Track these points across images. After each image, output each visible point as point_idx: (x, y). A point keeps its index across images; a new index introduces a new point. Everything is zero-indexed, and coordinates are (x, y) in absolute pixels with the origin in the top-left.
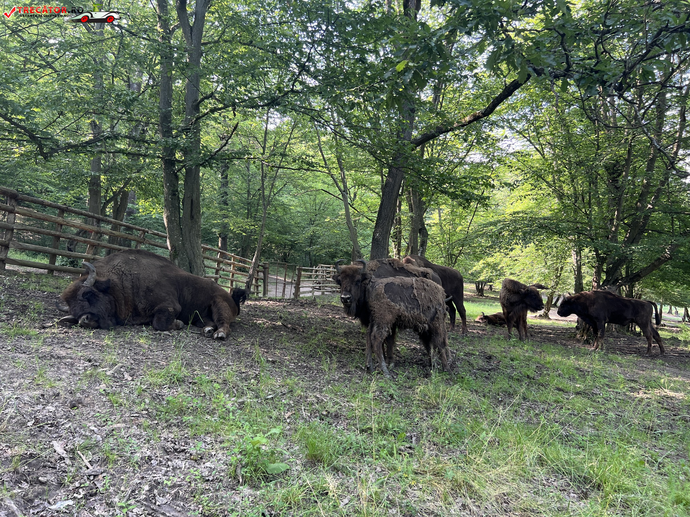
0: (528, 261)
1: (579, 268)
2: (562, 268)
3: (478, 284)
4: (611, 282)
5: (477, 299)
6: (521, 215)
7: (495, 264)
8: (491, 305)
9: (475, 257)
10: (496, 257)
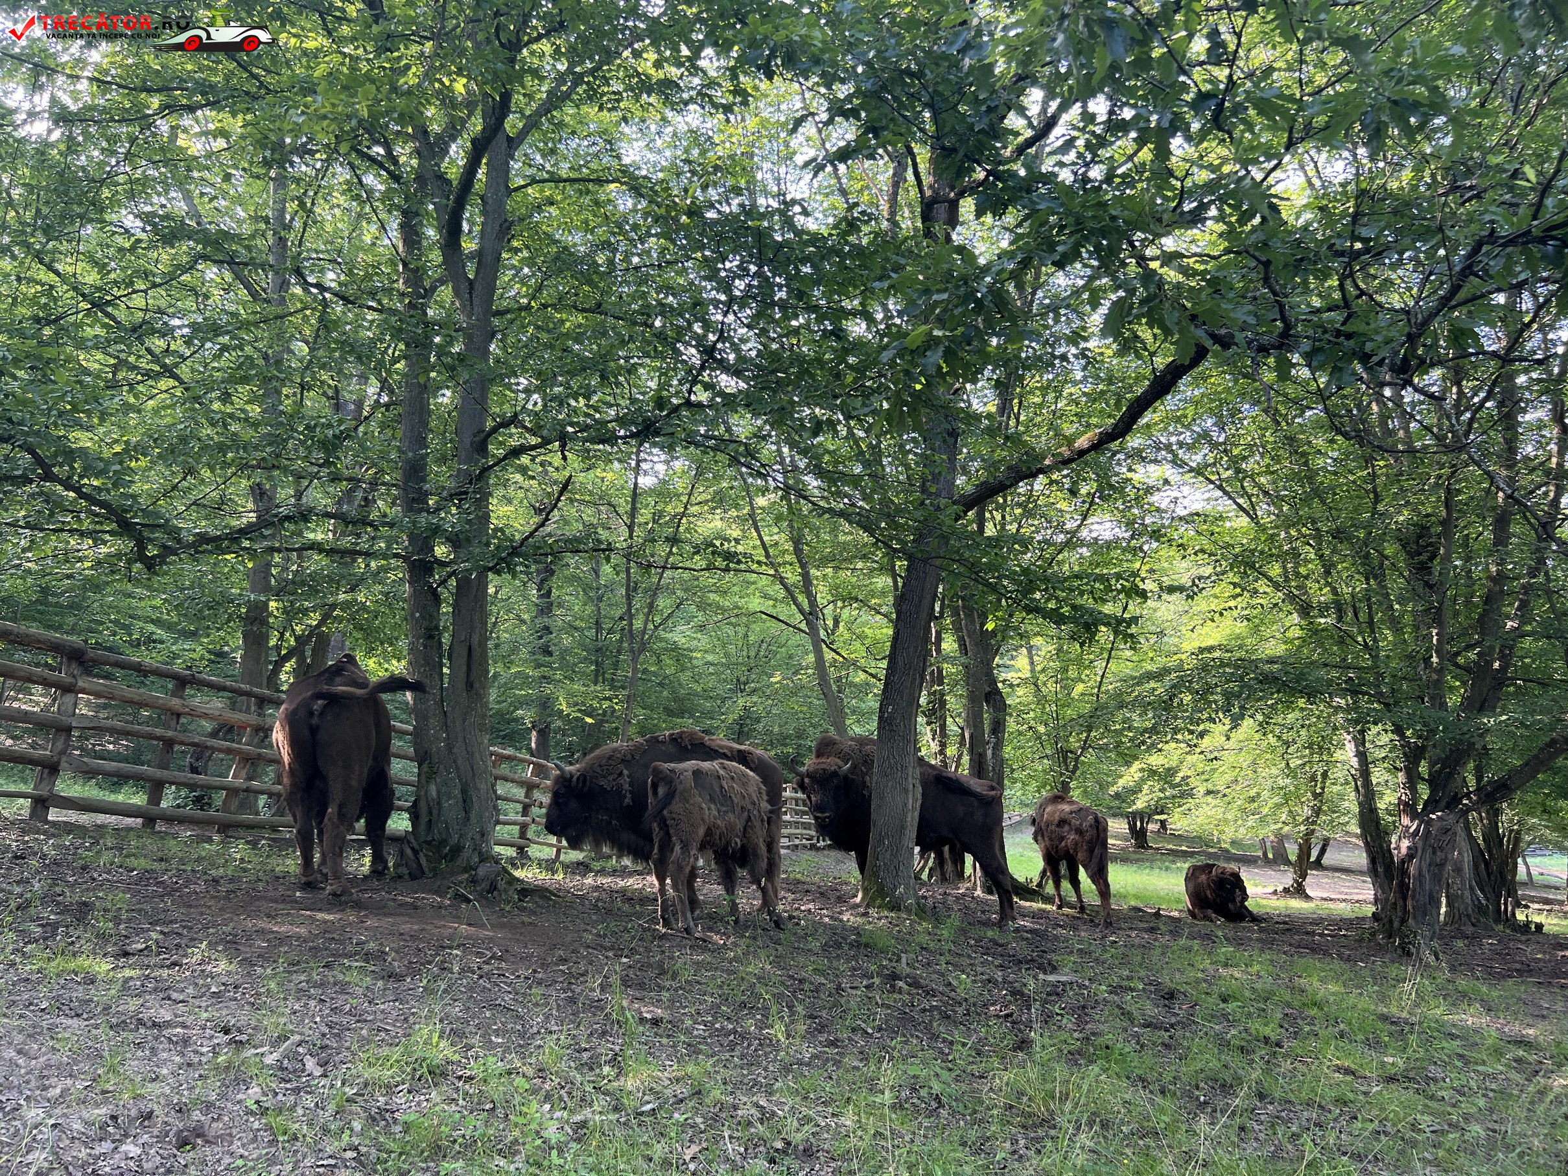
0: (1244, 760)
1: (1365, 773)
2: (1325, 775)
3: (1132, 818)
4: (1443, 803)
5: (1133, 856)
6: (1217, 654)
7: (1169, 769)
8: (1167, 869)
9: (1119, 754)
10: (1169, 754)
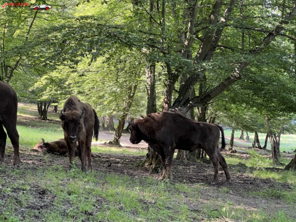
0: (98, 78)
1: (153, 87)
2: (135, 87)
3: (40, 104)
5: (38, 124)
6: (89, 21)
7: (61, 80)
8: (55, 131)
9: (36, 70)
10: (61, 72)
